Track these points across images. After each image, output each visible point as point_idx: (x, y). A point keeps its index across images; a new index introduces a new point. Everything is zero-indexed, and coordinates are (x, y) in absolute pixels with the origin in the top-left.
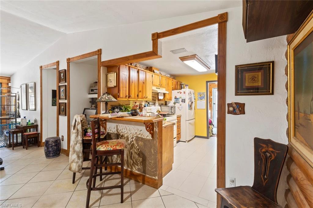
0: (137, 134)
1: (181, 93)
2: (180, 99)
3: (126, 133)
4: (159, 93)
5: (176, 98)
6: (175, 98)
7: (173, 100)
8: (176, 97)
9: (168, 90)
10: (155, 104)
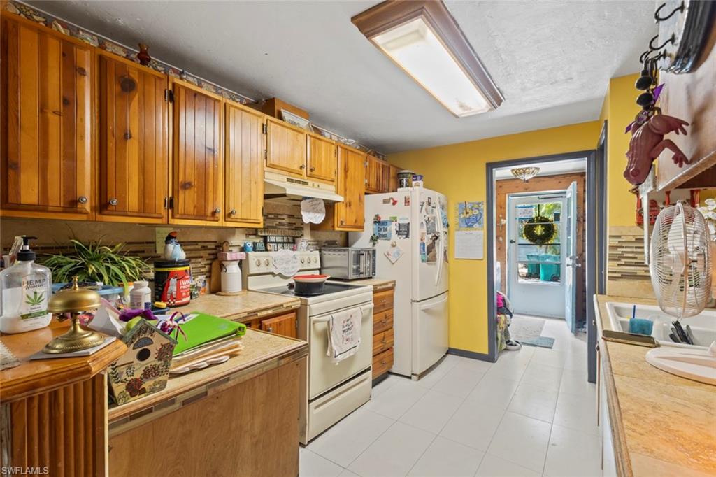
1: (395, 203)
2: (394, 224)
4: (305, 198)
5: (377, 221)
6: (375, 222)
7: (369, 229)
8: (377, 216)
9: (346, 190)
10: (294, 242)
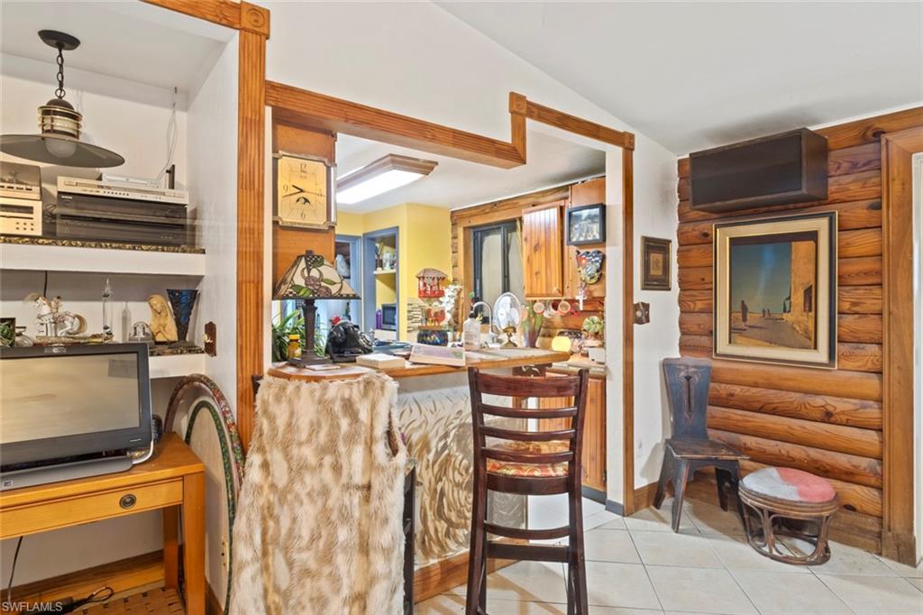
0: (464, 414)
3: (420, 426)
